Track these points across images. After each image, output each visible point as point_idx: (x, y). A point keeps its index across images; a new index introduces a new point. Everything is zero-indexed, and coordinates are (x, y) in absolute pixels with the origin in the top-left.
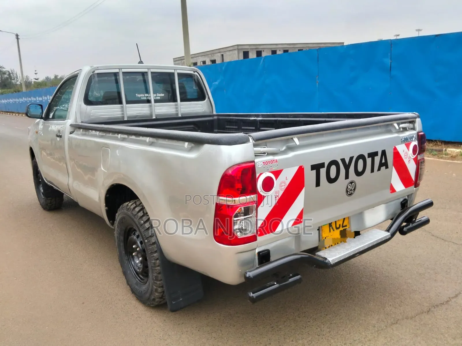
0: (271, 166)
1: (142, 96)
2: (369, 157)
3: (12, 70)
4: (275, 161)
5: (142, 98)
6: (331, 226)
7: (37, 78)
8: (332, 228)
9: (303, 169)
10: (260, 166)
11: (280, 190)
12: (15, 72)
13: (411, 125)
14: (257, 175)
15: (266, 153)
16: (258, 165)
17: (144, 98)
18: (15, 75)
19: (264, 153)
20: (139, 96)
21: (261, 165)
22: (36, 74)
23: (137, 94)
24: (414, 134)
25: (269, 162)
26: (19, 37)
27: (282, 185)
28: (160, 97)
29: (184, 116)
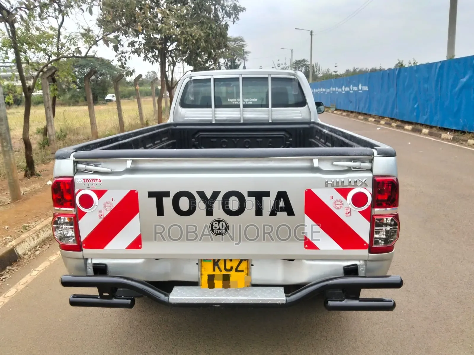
0: (93, 185)
1: (233, 101)
2: (249, 196)
3: (316, 63)
4: (98, 180)
5: (233, 103)
6: (218, 265)
7: (336, 71)
8: (219, 268)
9: (137, 194)
10: (79, 183)
11: (104, 210)
12: (318, 65)
13: (367, 165)
14: (76, 191)
15: (93, 172)
16: (78, 181)
17: (235, 103)
18: (318, 68)
19: (91, 171)
20: (231, 100)
21: (81, 181)
22: (336, 67)
23: (228, 99)
24: (368, 177)
25: (91, 181)
26: (313, 33)
27: (107, 205)
28: (253, 102)
29: (274, 122)
